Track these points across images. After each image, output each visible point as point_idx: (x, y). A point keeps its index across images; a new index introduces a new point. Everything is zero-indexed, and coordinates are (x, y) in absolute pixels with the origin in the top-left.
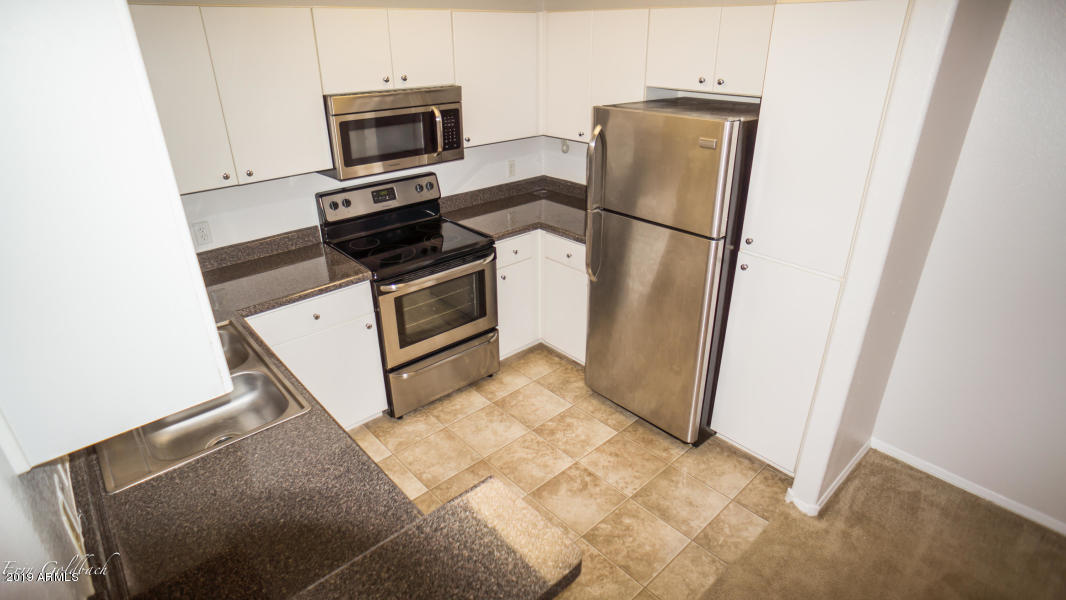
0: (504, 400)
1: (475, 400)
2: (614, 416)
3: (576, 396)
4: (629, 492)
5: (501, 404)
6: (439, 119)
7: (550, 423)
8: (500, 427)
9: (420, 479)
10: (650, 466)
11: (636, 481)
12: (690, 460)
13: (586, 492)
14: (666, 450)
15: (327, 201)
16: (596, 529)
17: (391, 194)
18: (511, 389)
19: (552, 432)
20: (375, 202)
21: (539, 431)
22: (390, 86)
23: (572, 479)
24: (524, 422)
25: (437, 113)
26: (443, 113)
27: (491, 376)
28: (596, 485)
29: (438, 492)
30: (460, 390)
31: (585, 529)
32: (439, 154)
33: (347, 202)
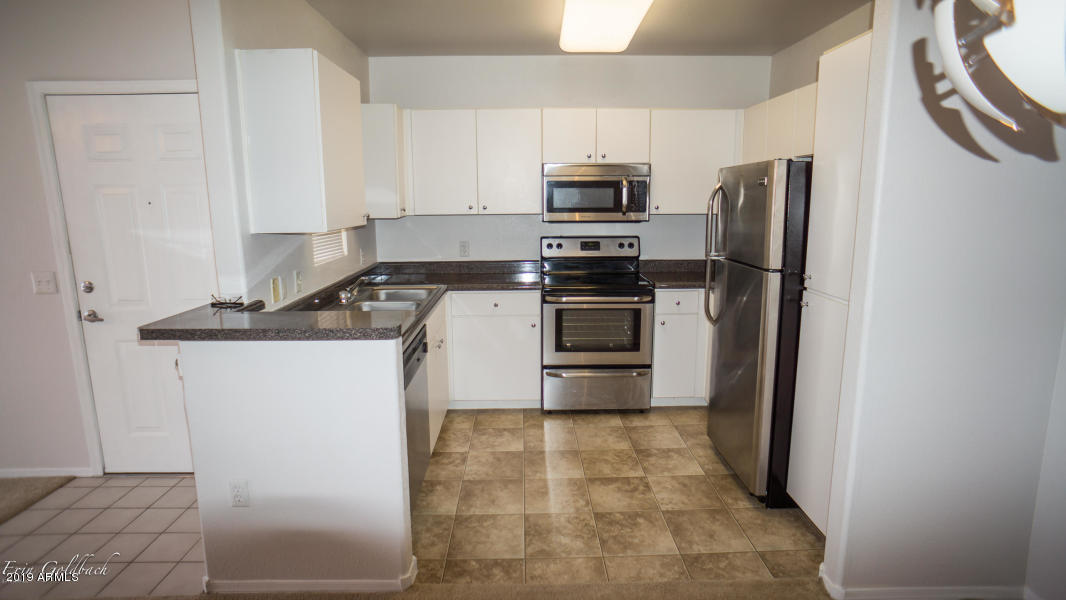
0: (634, 428)
1: (616, 421)
2: (716, 465)
3: (698, 444)
4: (664, 508)
5: (629, 430)
6: (625, 187)
7: (654, 450)
8: (611, 439)
10: (706, 501)
11: (682, 505)
12: (750, 514)
13: (629, 494)
14: (736, 499)
15: (545, 242)
16: (610, 514)
17: (596, 246)
18: (649, 424)
19: (649, 455)
20: (582, 249)
21: (638, 452)
22: (592, 161)
23: (629, 484)
24: (635, 445)
25: (625, 183)
26: (628, 182)
27: (641, 412)
28: (643, 493)
29: (528, 454)
30: (608, 412)
31: (599, 510)
32: (624, 214)
33: (559, 246)
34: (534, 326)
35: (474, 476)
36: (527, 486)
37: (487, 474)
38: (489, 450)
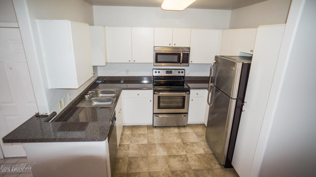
0: (182, 133)
1: (176, 130)
2: (208, 149)
3: (202, 140)
4: (193, 168)
5: (181, 134)
6: (182, 55)
7: (189, 143)
8: (175, 138)
9: (148, 141)
10: (206, 165)
11: (198, 167)
12: (220, 170)
13: (182, 162)
14: (215, 164)
15: (154, 71)
16: (176, 171)
17: (171, 72)
18: (187, 131)
19: (187, 145)
20: (166, 73)
21: (184, 143)
22: (171, 46)
23: (181, 158)
24: (183, 140)
25: (182, 54)
26: (183, 53)
27: (184, 126)
28: (186, 162)
29: (149, 145)
30: (174, 127)
31: (173, 170)
32: (181, 64)
33: (159, 72)
34: (151, 101)
35: (132, 155)
36: (149, 159)
37: (136, 154)
38: (136, 143)
